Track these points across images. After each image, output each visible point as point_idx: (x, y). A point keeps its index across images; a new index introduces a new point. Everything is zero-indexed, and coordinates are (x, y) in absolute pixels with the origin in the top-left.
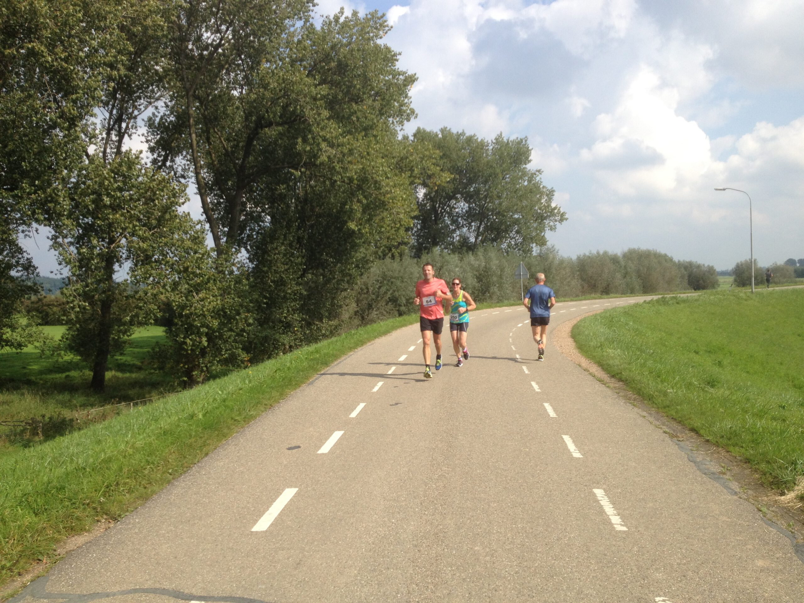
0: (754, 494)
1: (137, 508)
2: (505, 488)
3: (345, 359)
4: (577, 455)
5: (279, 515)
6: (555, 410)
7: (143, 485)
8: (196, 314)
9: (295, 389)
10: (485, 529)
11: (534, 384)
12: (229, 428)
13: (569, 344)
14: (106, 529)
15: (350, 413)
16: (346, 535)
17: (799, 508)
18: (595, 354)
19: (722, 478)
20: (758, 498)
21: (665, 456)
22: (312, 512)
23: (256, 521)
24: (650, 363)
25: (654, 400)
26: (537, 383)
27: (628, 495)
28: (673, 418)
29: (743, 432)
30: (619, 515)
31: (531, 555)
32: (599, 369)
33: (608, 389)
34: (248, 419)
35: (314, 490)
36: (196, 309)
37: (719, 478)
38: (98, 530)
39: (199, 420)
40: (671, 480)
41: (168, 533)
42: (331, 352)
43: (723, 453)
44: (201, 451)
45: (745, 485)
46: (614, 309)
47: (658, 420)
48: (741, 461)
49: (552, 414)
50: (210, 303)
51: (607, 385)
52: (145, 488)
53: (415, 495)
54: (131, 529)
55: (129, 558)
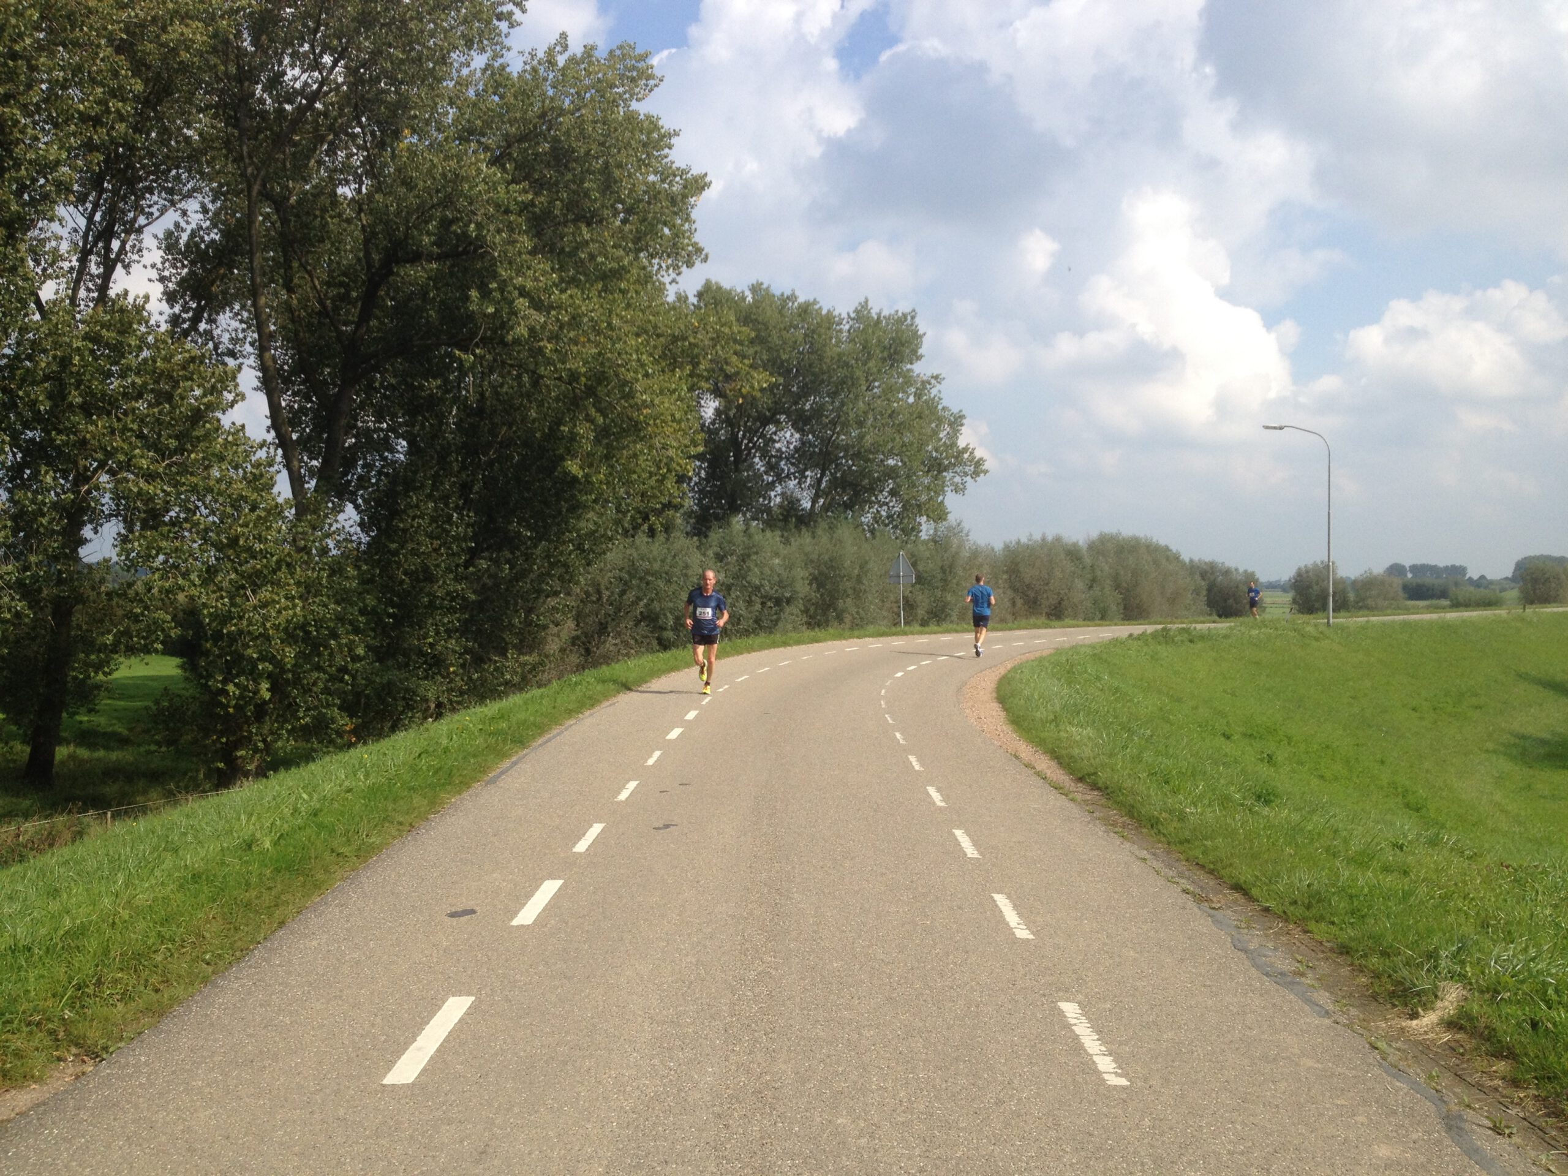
0: (1361, 1016)
1: (140, 1034)
2: (889, 999)
3: (558, 734)
4: (1023, 933)
5: (438, 1050)
6: (976, 844)
7: (153, 984)
8: (249, 633)
9: (460, 793)
10: (855, 1083)
11: (932, 791)
12: (326, 870)
13: (994, 713)
14: (77, 1077)
15: (575, 843)
16: (578, 1093)
17: (1446, 1043)
18: (1042, 735)
19: (1298, 983)
20: (1369, 1022)
21: (1189, 938)
22: (505, 1047)
23: (390, 1065)
24: (1148, 756)
25: (1160, 827)
26: (939, 790)
27: (1125, 1014)
28: (1197, 864)
29: (1334, 894)
30: (1110, 1055)
31: (948, 1134)
32: (1053, 764)
33: (1072, 805)
34: (365, 853)
35: (508, 1000)
36: (250, 624)
37: (1293, 983)
38: (58, 1080)
39: (263, 853)
40: (1205, 986)
41: (208, 1085)
42: (532, 719)
43: (1297, 933)
44: (270, 916)
45: (1344, 997)
46: (1075, 649)
47: (1170, 867)
48: (1332, 950)
49: (971, 852)
50: (279, 612)
51: (1071, 796)
52: (157, 991)
53: (713, 1010)
54: (131, 1076)
55: (128, 1138)
